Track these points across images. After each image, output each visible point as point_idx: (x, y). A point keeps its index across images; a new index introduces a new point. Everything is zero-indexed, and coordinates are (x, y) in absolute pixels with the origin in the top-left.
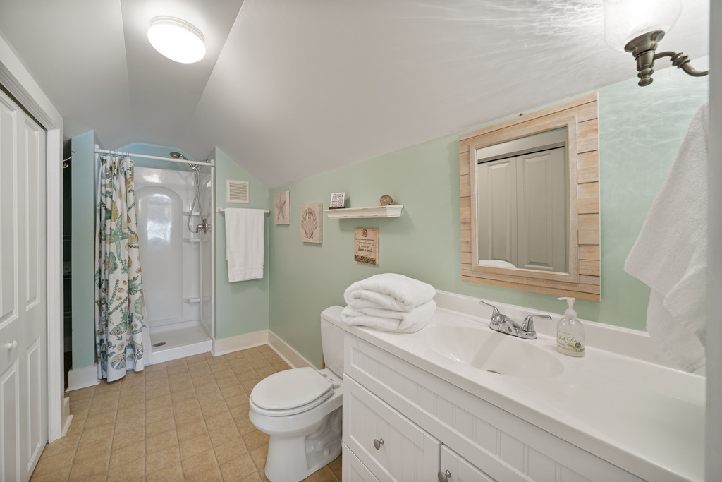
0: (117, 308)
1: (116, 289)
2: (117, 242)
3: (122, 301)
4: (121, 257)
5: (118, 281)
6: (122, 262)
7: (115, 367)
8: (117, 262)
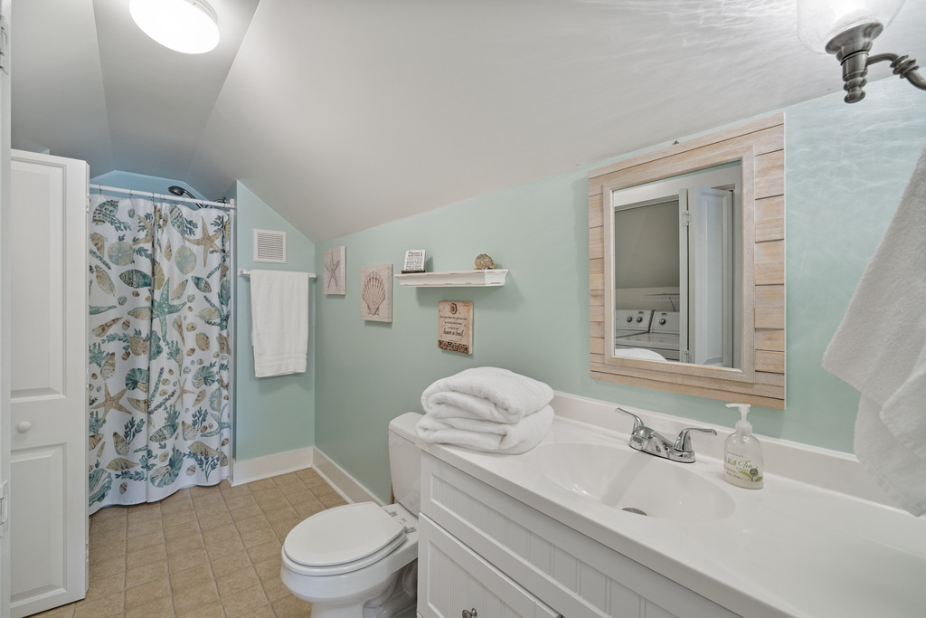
0: (159, 406)
1: (159, 381)
2: (162, 318)
3: (167, 396)
4: (167, 337)
5: (162, 369)
6: (168, 344)
7: (156, 483)
8: (162, 344)
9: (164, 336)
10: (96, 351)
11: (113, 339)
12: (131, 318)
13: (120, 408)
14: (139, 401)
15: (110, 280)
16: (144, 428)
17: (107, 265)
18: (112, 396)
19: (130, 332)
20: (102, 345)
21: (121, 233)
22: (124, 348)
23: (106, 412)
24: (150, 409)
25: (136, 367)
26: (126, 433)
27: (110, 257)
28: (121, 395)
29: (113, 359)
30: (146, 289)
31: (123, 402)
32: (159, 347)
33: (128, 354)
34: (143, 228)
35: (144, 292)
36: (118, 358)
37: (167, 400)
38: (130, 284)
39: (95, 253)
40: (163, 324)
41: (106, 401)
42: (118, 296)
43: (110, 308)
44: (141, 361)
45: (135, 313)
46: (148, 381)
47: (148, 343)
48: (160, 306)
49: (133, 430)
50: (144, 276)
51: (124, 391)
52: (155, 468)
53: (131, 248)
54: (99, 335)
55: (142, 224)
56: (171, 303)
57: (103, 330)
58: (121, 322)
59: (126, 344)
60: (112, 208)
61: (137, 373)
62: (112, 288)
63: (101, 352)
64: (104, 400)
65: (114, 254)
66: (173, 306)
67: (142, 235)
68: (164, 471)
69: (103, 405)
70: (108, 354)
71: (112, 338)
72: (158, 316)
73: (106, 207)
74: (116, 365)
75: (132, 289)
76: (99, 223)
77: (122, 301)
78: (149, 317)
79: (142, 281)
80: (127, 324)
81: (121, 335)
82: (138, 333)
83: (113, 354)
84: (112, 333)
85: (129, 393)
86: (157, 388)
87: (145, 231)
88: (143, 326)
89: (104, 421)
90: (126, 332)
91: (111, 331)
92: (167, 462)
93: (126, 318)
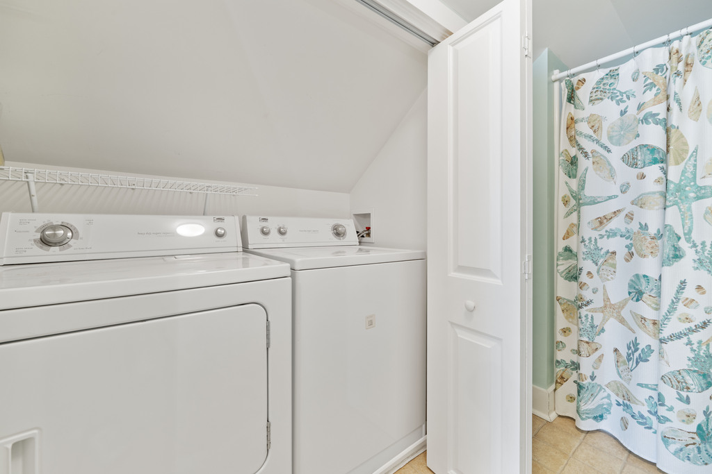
0: (679, 336)
1: (677, 299)
2: (684, 207)
3: (692, 325)
4: (694, 236)
5: (683, 283)
6: (695, 246)
7: (673, 447)
8: (683, 244)
9: (688, 234)
10: (592, 247)
11: (615, 235)
12: (635, 209)
13: (622, 321)
14: (645, 319)
15: (610, 164)
16: (653, 358)
17: (606, 148)
18: (612, 302)
19: (634, 226)
20: (598, 240)
21: (623, 106)
22: (627, 247)
23: (605, 320)
24: (661, 336)
25: (641, 273)
26: (629, 355)
27: (610, 138)
28: (623, 304)
29: (614, 259)
30: (656, 167)
31: (625, 313)
32: (676, 249)
33: (632, 254)
34: (651, 86)
35: (654, 171)
36: (620, 258)
37: (691, 331)
38: (635, 165)
39: (591, 137)
40: (686, 216)
41: (605, 306)
42: (619, 184)
43: (610, 198)
44: (649, 266)
45: (639, 202)
46: (659, 295)
47: (659, 242)
48: (679, 188)
49: (636, 354)
50: (653, 150)
51: (626, 301)
52: (668, 424)
53: (635, 119)
54: (595, 229)
55: (649, 81)
56: (700, 183)
57: (601, 223)
58: (622, 215)
59: (628, 242)
60: (612, 81)
61: (643, 280)
62: (612, 174)
63: (597, 248)
64: (602, 305)
65: (614, 134)
66: (704, 188)
67: (650, 95)
68: (686, 438)
69: (603, 309)
70: (608, 252)
71: (611, 234)
72: (675, 203)
73: (605, 81)
74: (617, 266)
75: (636, 171)
76: (596, 102)
77: (624, 189)
78: (662, 206)
79: (649, 157)
80: (630, 217)
81: (623, 230)
82: (644, 227)
83: (614, 253)
84: (613, 228)
85: (632, 304)
86: (672, 308)
87: (654, 90)
88: (652, 218)
89: (603, 330)
90: (629, 227)
91: (612, 225)
92: (693, 427)
93: (630, 208)
